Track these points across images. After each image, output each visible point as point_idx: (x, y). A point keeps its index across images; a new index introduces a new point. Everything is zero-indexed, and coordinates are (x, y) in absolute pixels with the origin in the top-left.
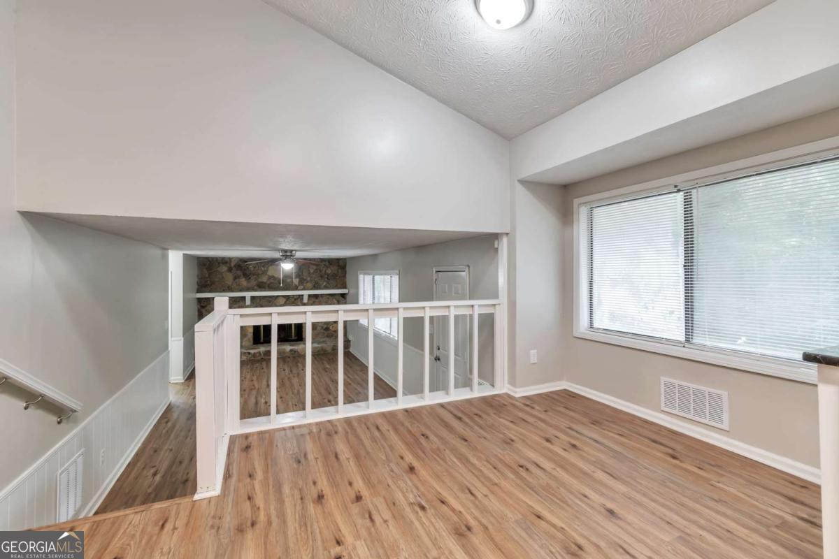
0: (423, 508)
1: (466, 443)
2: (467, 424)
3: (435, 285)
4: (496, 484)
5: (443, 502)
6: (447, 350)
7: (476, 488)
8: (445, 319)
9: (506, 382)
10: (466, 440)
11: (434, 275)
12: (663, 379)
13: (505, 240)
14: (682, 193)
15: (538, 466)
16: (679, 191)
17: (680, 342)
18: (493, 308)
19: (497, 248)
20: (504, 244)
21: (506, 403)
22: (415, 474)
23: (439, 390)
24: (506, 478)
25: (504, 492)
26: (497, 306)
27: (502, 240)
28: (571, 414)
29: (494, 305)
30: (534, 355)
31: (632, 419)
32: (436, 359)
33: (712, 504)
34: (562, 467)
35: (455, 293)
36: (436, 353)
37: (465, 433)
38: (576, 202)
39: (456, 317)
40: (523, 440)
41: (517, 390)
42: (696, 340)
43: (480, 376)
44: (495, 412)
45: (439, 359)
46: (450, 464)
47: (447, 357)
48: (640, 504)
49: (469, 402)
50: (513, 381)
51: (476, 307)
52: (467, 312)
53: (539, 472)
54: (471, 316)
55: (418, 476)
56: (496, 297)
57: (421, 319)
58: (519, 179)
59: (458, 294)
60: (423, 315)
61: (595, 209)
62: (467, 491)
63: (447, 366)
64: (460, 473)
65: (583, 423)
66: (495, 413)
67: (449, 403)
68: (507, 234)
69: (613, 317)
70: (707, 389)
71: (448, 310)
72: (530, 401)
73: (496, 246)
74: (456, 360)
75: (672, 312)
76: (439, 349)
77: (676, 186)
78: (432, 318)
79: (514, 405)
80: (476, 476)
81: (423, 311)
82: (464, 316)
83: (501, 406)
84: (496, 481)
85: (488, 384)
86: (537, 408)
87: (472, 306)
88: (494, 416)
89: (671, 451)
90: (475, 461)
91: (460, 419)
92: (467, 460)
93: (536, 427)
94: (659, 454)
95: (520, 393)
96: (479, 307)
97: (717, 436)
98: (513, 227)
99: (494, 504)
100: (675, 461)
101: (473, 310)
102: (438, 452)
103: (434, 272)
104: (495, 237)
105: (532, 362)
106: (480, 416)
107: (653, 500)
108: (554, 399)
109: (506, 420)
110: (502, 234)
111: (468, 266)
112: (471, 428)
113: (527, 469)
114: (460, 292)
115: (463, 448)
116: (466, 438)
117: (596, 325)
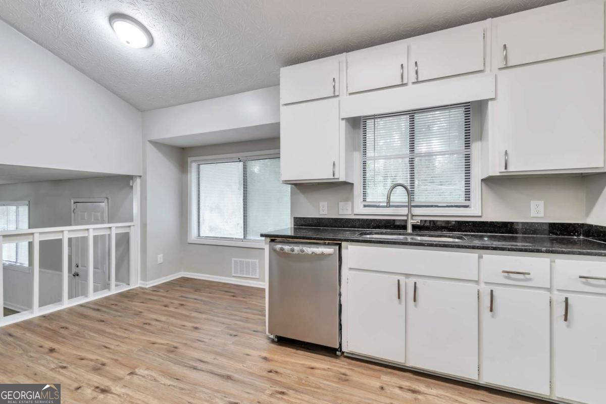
0: (64, 368)
1: (103, 323)
2: (104, 312)
3: (73, 214)
4: (126, 338)
5: (82, 359)
6: (86, 266)
7: (110, 344)
8: (84, 240)
9: (139, 278)
10: (103, 321)
11: (73, 206)
12: (233, 259)
13: (138, 180)
14: (242, 163)
15: (157, 320)
16: (240, 161)
17: (241, 239)
18: (128, 229)
19: (132, 186)
20: (137, 184)
21: (138, 293)
22: (56, 352)
23: (78, 296)
24: (133, 332)
25: (132, 339)
26: (132, 227)
27: (136, 180)
28: (184, 289)
29: (129, 226)
30: (160, 258)
31: (219, 284)
32: (74, 276)
33: (245, 310)
34: (173, 317)
35: (94, 220)
36: (74, 270)
37: (102, 317)
38: (190, 159)
39: (95, 237)
40: (149, 310)
41: (147, 283)
42: (248, 237)
43: (117, 279)
44: (129, 299)
45: (78, 275)
46: (89, 338)
47: (86, 272)
48: (211, 320)
49: (108, 298)
50: (144, 278)
51: (113, 229)
52: (106, 232)
53: (157, 323)
54: (109, 235)
55: (59, 353)
56: (132, 220)
57: (60, 242)
58: (149, 139)
59: (98, 220)
60: (61, 238)
61: (201, 165)
62: (103, 348)
63: (86, 279)
64: (98, 341)
65: (190, 292)
66: (129, 301)
67: (88, 303)
68: (140, 176)
69: (211, 229)
70: (250, 260)
71: (87, 232)
72: (156, 288)
73: (131, 184)
74: (94, 272)
75: (238, 224)
76: (78, 266)
77: (239, 159)
78: (70, 240)
79: (144, 293)
80: (111, 338)
81: (61, 234)
82: (103, 236)
83: (134, 296)
84: (126, 336)
85: (124, 284)
86: (162, 291)
87: (110, 228)
88: (129, 302)
89: (233, 294)
90: (111, 331)
91: (98, 310)
92: (104, 332)
93: (159, 301)
94: (228, 297)
95: (150, 284)
96: (116, 229)
97: (255, 282)
98: (145, 172)
99: (124, 347)
100: (234, 298)
101: (111, 231)
102: (78, 334)
103: (72, 203)
104: (130, 178)
105: (159, 262)
106: (116, 305)
107: (219, 317)
108: (174, 284)
109: (138, 302)
110: (136, 176)
111: (107, 199)
112: (108, 313)
113: (149, 324)
114: (99, 218)
115: (101, 326)
116: (103, 320)
117: (201, 235)
